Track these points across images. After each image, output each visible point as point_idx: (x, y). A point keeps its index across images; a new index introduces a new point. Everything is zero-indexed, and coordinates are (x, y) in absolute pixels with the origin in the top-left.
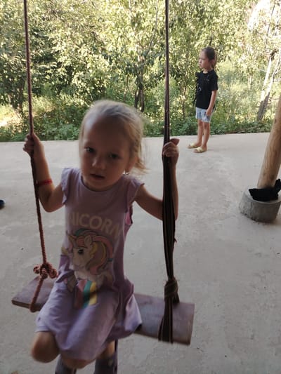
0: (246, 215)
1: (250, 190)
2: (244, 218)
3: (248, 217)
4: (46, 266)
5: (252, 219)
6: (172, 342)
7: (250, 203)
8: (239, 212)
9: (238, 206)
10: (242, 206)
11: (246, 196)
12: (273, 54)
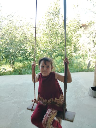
0: (91, 96)
1: (91, 87)
2: (91, 97)
3: (92, 97)
4: (35, 99)
5: (93, 97)
6: (65, 120)
7: (92, 92)
8: (89, 95)
9: (88, 93)
10: (89, 93)
11: (90, 89)
12: (89, 50)
